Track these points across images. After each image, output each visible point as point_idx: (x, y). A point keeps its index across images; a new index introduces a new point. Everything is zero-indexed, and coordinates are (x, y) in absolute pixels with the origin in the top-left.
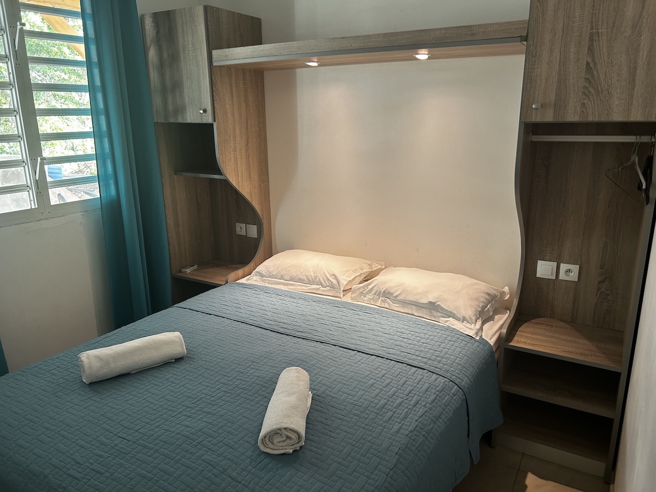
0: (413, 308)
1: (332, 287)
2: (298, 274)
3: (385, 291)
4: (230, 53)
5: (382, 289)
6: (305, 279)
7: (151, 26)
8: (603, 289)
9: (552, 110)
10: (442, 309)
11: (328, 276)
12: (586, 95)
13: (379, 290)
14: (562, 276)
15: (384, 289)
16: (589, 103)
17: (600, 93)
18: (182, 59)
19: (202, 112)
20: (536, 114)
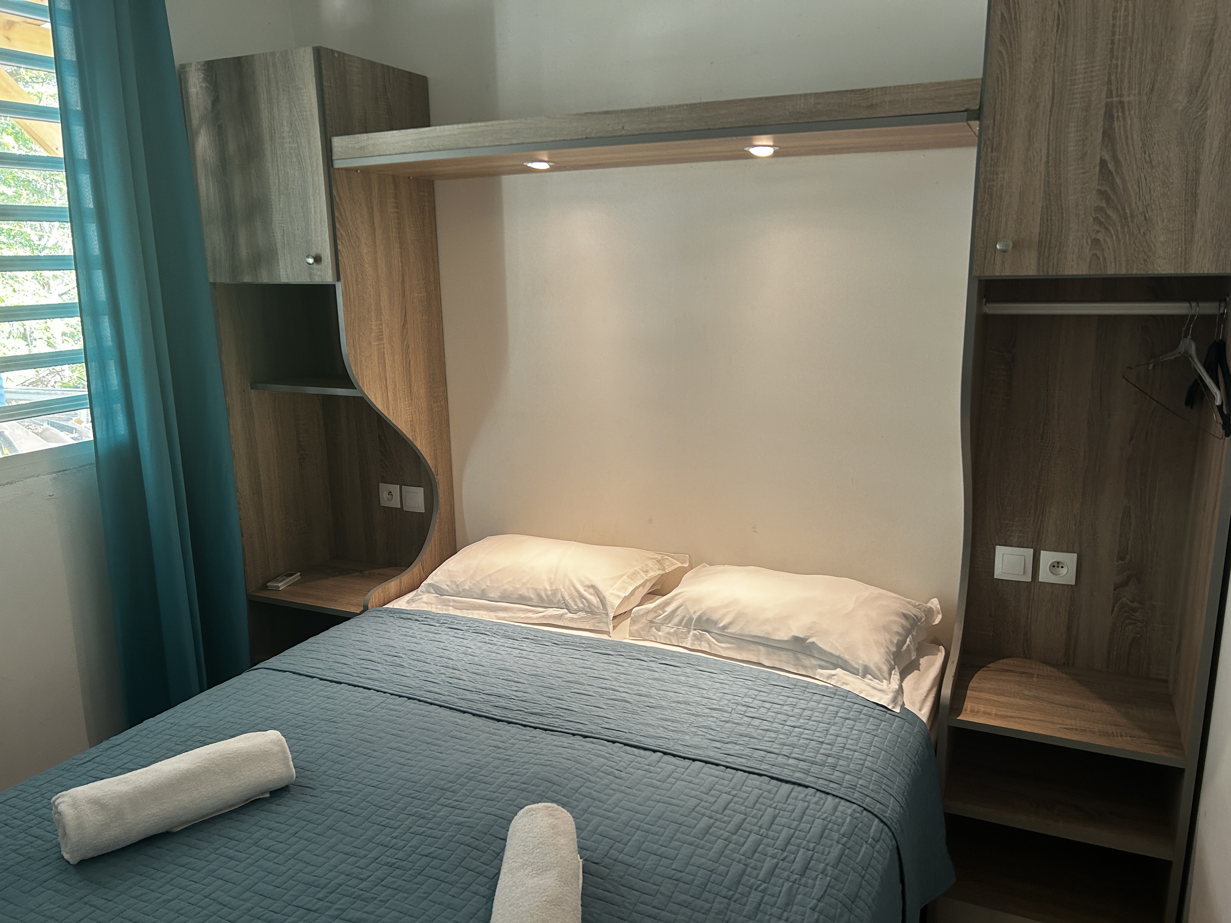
0: (759, 651)
1: (590, 611)
2: (518, 586)
3: (699, 618)
4: (371, 142)
5: (695, 612)
6: (533, 596)
7: (201, 87)
8: (1124, 599)
9: (1034, 254)
10: (821, 651)
11: (582, 590)
12: (1101, 223)
13: (688, 616)
14: (1045, 576)
15: (698, 614)
16: (1108, 240)
17: (1129, 219)
18: (268, 153)
19: (311, 261)
20: (1003, 262)
